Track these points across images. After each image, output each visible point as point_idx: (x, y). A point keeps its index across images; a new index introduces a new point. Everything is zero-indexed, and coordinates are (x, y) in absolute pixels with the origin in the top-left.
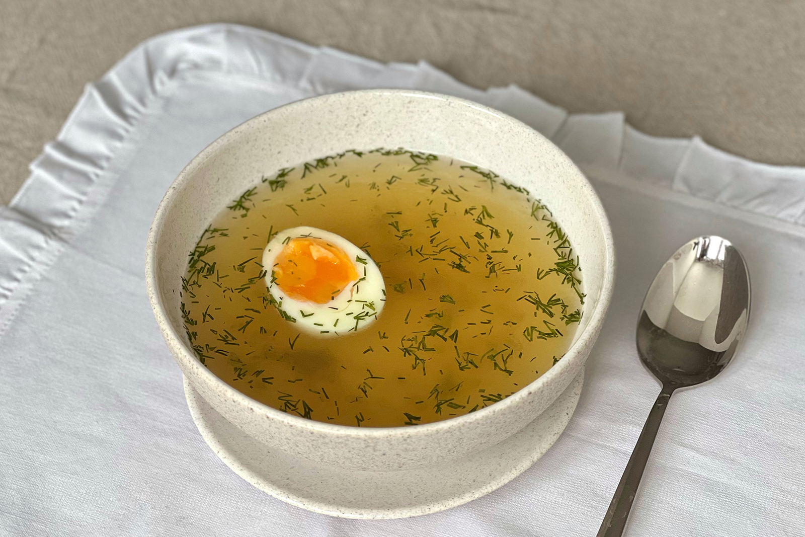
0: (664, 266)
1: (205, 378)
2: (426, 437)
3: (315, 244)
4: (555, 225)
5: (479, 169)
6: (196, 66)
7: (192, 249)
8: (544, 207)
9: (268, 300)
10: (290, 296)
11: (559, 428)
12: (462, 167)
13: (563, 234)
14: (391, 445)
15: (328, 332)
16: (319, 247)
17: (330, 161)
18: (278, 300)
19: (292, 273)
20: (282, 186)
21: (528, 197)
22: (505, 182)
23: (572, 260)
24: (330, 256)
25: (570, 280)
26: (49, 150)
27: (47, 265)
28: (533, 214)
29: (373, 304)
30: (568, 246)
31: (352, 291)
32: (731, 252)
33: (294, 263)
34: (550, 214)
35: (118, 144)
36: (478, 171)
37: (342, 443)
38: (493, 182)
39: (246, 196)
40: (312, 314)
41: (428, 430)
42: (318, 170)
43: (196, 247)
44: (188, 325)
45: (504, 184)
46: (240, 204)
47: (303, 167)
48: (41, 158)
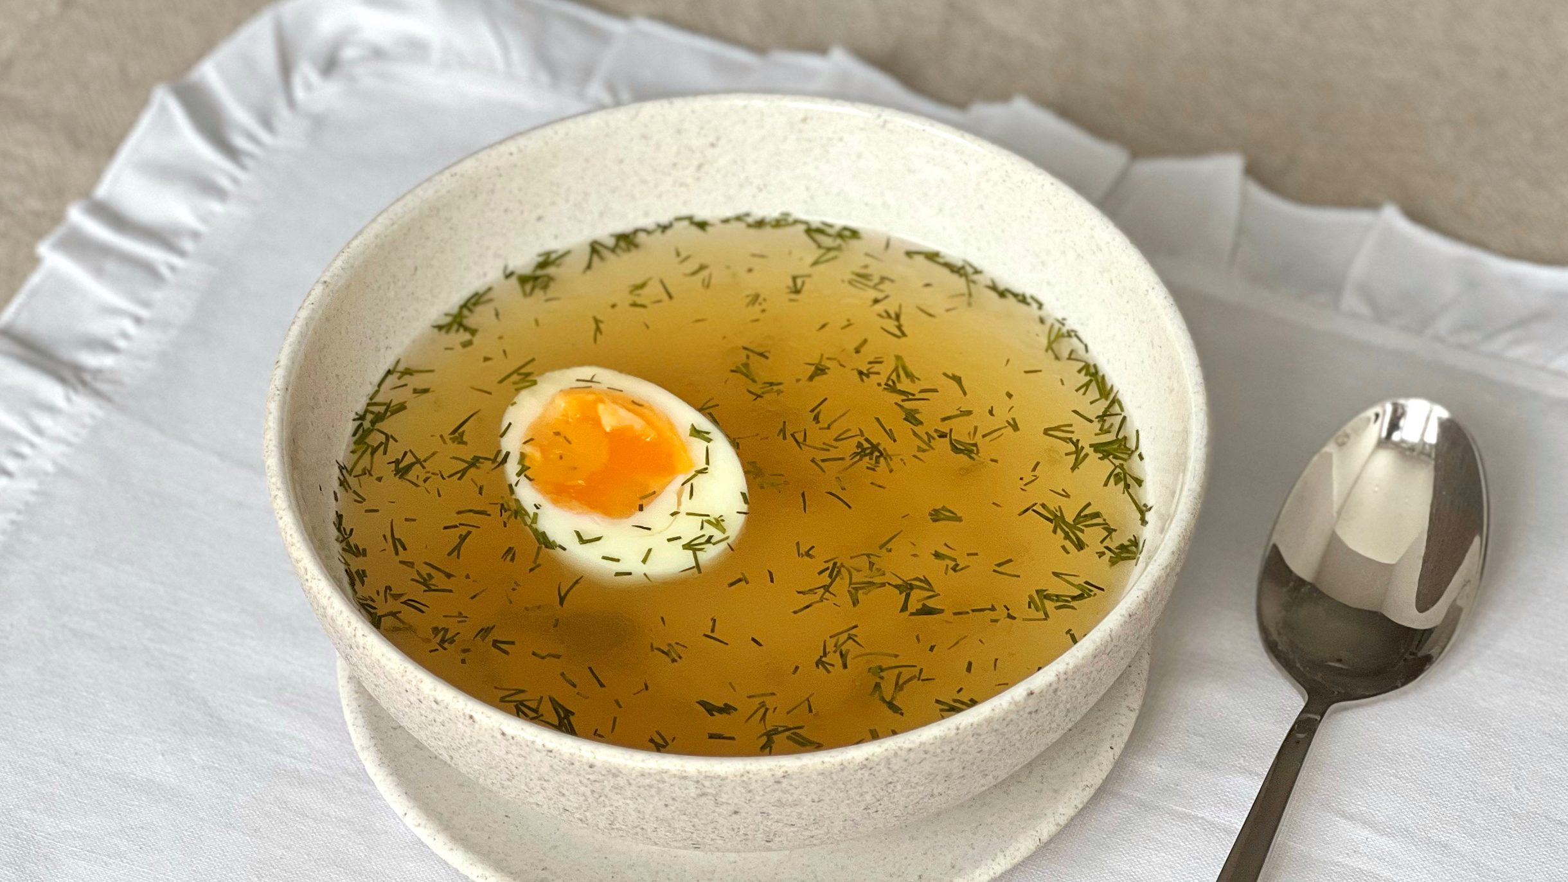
0: (1316, 458)
1: (379, 657)
2: (821, 777)
3: (607, 400)
4: (1092, 370)
5: (943, 257)
6: (377, 53)
7: (360, 407)
8: (1073, 334)
9: (510, 510)
10: (555, 502)
11: (1095, 775)
12: (909, 254)
13: (1109, 388)
14: (750, 792)
15: (630, 574)
16: (615, 406)
17: (642, 238)
18: (531, 510)
19: (561, 457)
20: (545, 287)
21: (1042, 313)
22: (993, 281)
23: (1125, 438)
24: (637, 424)
25: (1121, 480)
26: (77, 216)
27: (69, 444)
28: (1050, 347)
29: (723, 520)
30: (1119, 411)
31: (680, 495)
32: (1449, 430)
33: (565, 438)
34: (1083, 347)
35: (216, 206)
36: (942, 260)
37: (651, 786)
38: (972, 285)
39: (469, 305)
40: (599, 539)
41: (823, 762)
42: (618, 256)
43: (369, 405)
44: (348, 556)
45: (994, 288)
46: (458, 320)
47: (588, 250)
48: (60, 231)
